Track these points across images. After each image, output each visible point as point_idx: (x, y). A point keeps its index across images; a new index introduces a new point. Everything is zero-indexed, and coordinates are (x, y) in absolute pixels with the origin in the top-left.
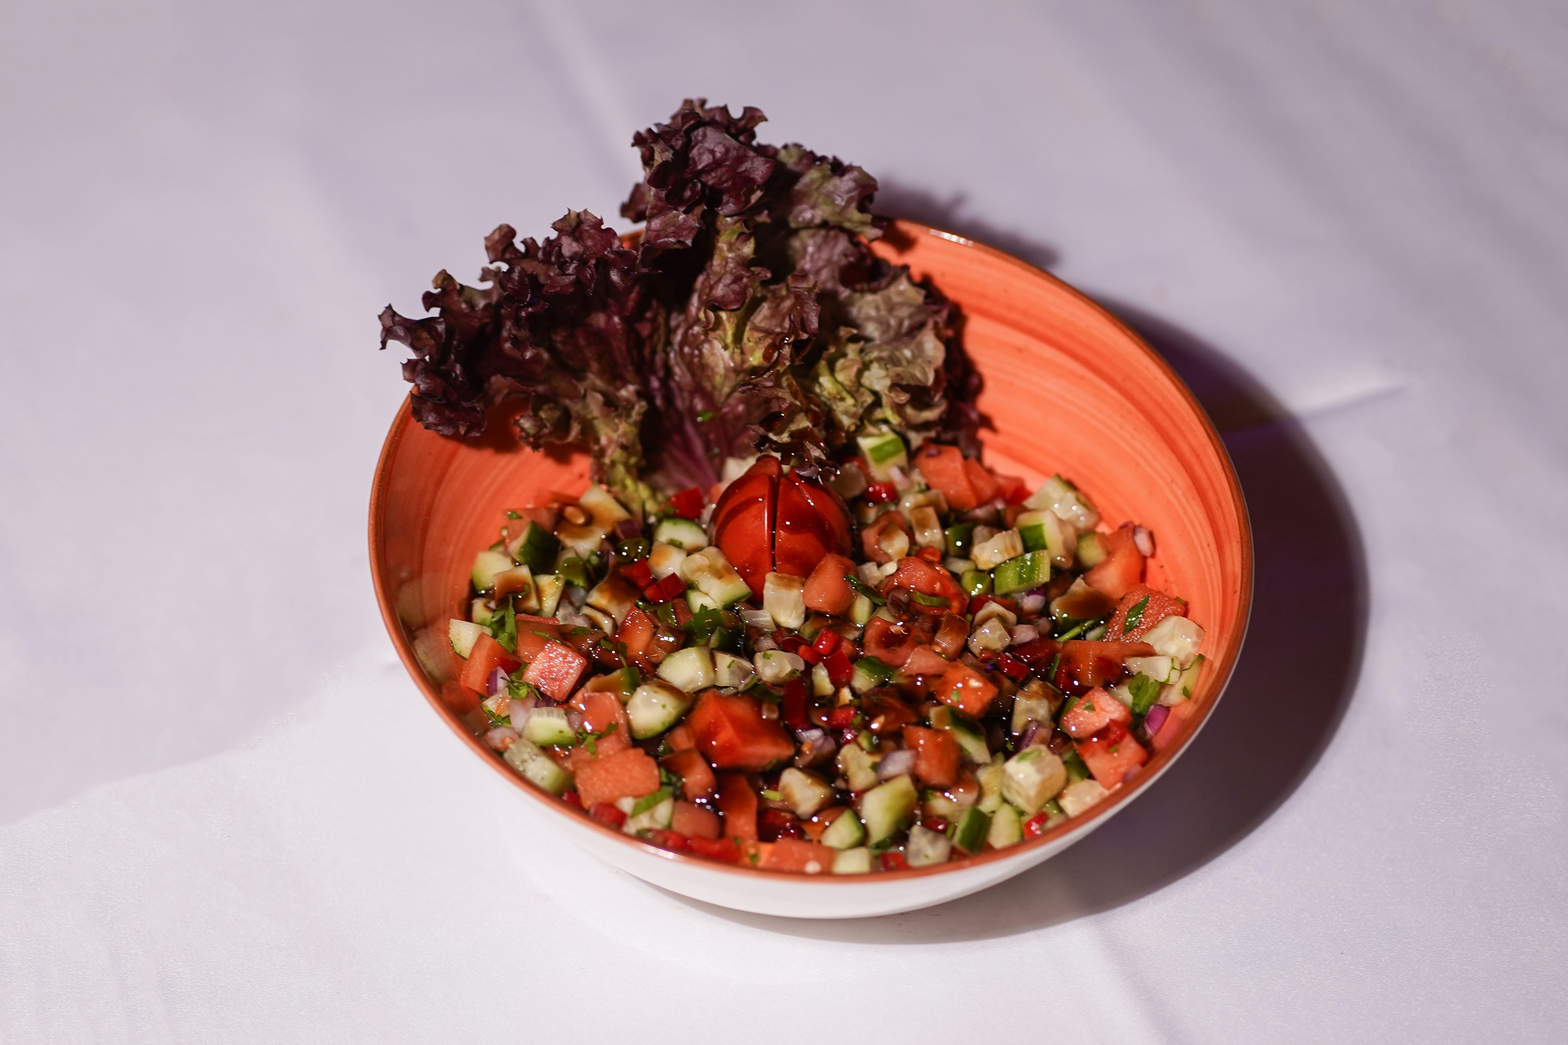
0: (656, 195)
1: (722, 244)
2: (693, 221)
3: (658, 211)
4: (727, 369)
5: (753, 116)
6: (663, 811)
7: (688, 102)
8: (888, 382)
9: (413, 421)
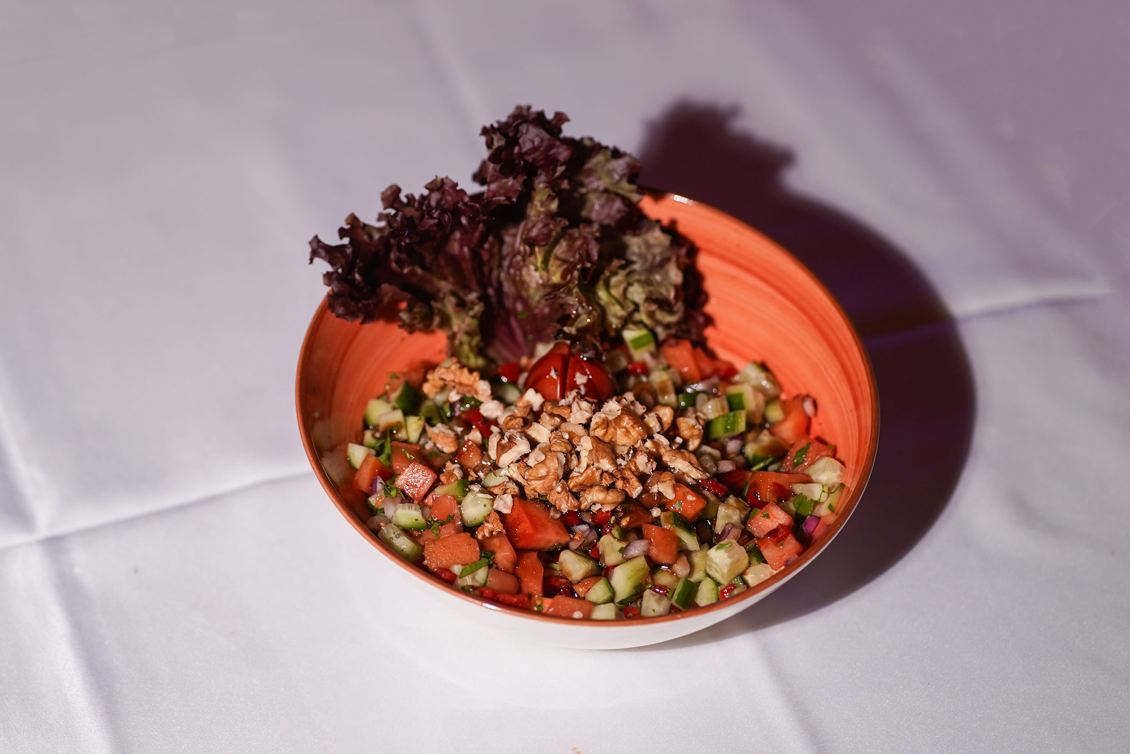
0: (494, 168)
1: (537, 202)
2: (518, 187)
3: (495, 179)
4: (538, 285)
5: (561, 118)
6: (481, 575)
7: (519, 108)
8: (643, 296)
9: (329, 312)
